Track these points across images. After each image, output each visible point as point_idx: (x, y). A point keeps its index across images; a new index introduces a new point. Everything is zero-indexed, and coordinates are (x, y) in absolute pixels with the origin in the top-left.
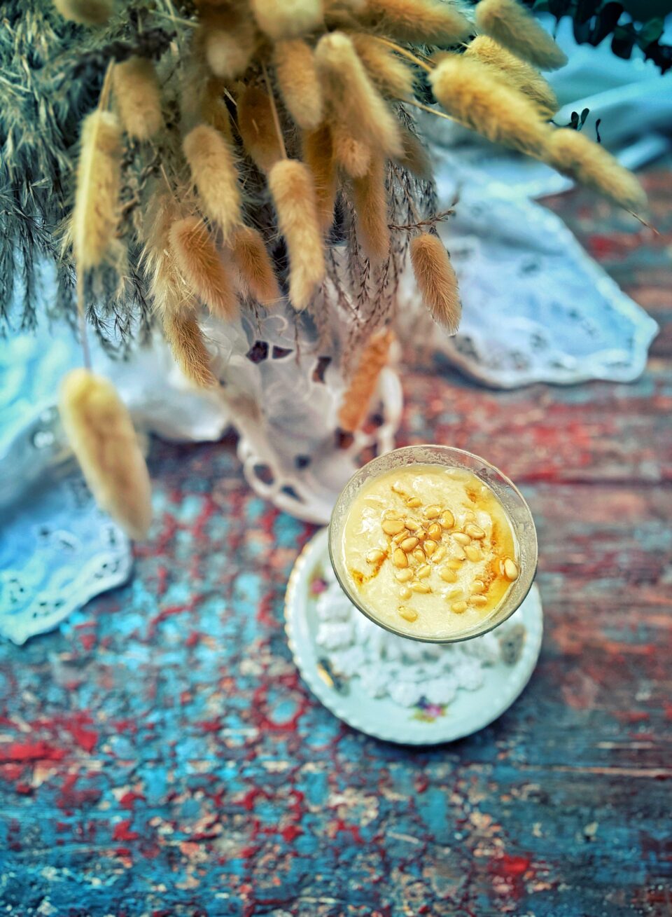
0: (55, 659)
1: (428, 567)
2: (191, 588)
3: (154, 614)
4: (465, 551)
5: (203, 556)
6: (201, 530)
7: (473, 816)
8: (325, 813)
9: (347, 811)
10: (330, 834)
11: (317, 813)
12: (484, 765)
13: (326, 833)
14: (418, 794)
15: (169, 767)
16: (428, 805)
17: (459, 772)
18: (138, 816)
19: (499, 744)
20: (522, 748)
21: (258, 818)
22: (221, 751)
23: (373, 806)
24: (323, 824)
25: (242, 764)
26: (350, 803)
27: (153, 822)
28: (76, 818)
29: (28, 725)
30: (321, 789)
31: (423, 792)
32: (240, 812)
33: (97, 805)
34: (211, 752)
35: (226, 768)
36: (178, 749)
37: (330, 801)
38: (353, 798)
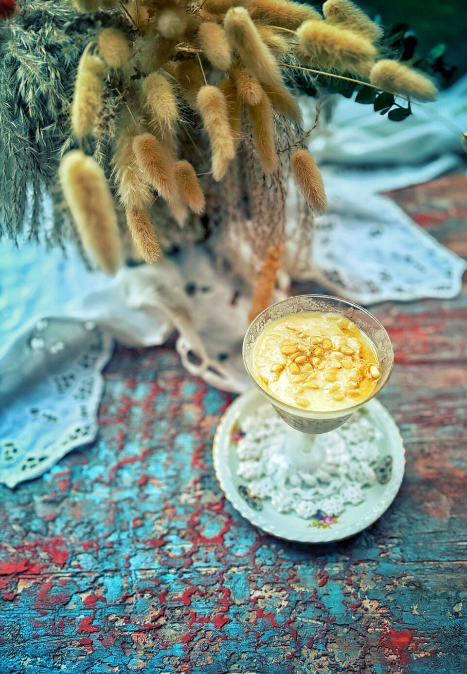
0: (37, 499)
1: (315, 373)
2: (141, 445)
3: (114, 464)
4: (341, 363)
5: (150, 423)
6: (149, 405)
7: (364, 601)
8: (248, 604)
9: (265, 602)
10: (252, 621)
11: (241, 604)
12: (370, 562)
13: (248, 620)
14: (320, 587)
15: (123, 574)
16: (328, 594)
17: (351, 569)
18: (98, 613)
19: (380, 546)
20: (398, 549)
21: (194, 611)
22: (165, 561)
23: (285, 598)
24: (246, 613)
25: (181, 570)
26: (267, 595)
27: (111, 618)
28: (49, 617)
29: (15, 548)
30: (244, 586)
31: (324, 585)
32: (180, 607)
33: (66, 606)
34: (157, 562)
35: (169, 573)
36: (131, 561)
37: (251, 595)
38: (269, 592)
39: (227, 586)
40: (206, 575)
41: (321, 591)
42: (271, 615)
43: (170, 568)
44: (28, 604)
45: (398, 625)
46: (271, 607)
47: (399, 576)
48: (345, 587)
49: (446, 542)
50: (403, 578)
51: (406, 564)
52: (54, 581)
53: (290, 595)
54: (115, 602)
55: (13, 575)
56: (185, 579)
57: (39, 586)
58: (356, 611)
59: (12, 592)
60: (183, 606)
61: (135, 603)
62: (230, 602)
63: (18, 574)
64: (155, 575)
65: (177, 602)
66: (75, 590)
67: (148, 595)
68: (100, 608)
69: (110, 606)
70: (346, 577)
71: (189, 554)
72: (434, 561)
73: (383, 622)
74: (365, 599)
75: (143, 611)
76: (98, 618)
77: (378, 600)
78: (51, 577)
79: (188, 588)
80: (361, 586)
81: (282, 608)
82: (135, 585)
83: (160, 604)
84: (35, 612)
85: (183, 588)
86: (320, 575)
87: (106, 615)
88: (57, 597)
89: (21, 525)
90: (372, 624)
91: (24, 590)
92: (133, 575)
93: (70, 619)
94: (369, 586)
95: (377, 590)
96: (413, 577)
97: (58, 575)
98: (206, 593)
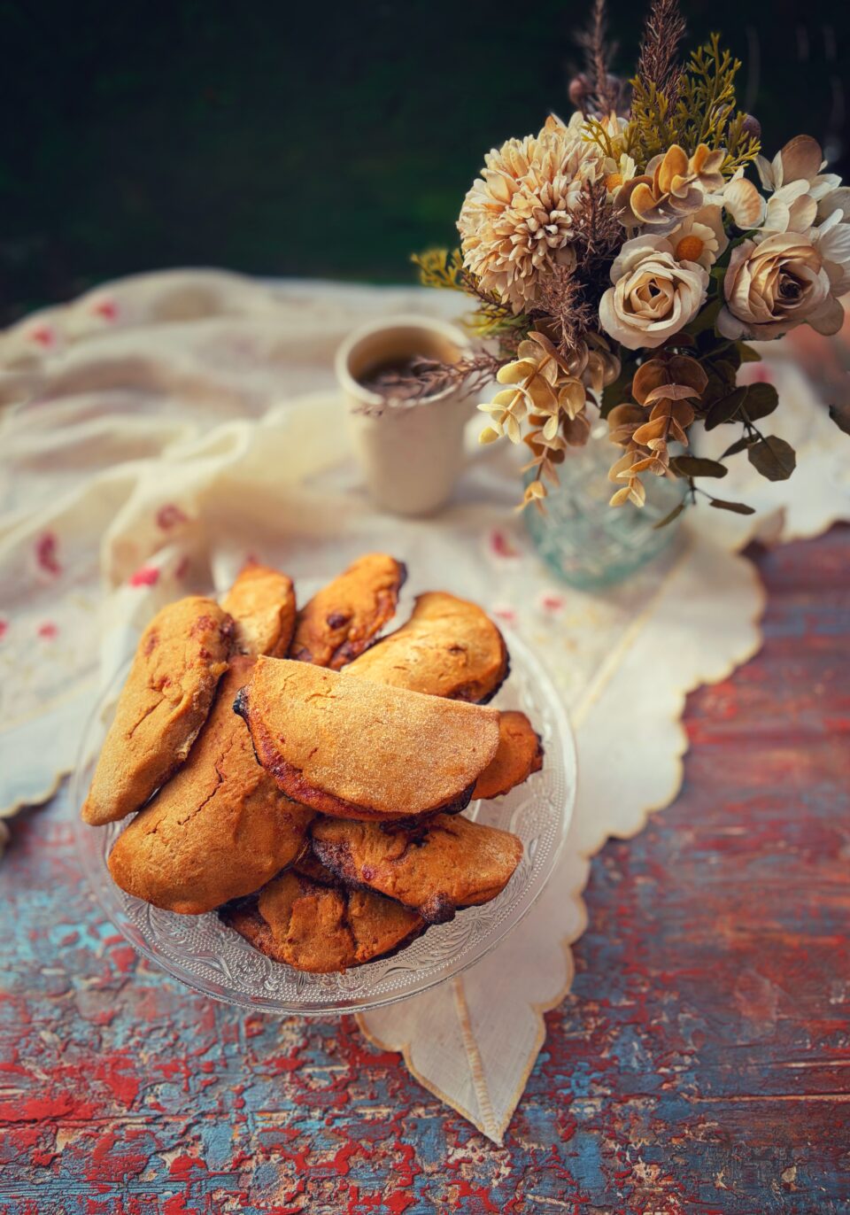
0: (80, 984)
7: (636, 1167)
8: (444, 1172)
9: (472, 1169)
10: (452, 1201)
11: (433, 1173)
12: (646, 1099)
13: (445, 1199)
14: (562, 1142)
15: (233, 1121)
16: (577, 1155)
17: (613, 1110)
18: (195, 1188)
19: (663, 1070)
20: (692, 1075)
21: (355, 1184)
22: (302, 1096)
23: (506, 1161)
24: (443, 1188)
25: (330, 1112)
26: (475, 1157)
27: (218, 1196)
28: (114, 1195)
29: (47, 1073)
30: (436, 1141)
31: (569, 1138)
32: (331, 1178)
33: (141, 1176)
34: (288, 1097)
35: (310, 1117)
36: (245, 1096)
37: (449, 1157)
38: (478, 1150)
39: (409, 1141)
40: (374, 1122)
41: (566, 1148)
42: (485, 1192)
43: (312, 1107)
44: (76, 1171)
45: (692, 1205)
46: (483, 1178)
47: (693, 1123)
48: (604, 1142)
49: (771, 1063)
50: (700, 1126)
51: (705, 1101)
52: (116, 1132)
53: (513, 1156)
54: (222, 1169)
55: (46, 1122)
56: (338, 1128)
57: (93, 1139)
58: (624, 1183)
59: (47, 1151)
60: (336, 1176)
61: (254, 1170)
62: (414, 1169)
63: (55, 1119)
64: (287, 1122)
65: (326, 1169)
66: (154, 1148)
67: (277, 1156)
68: (197, 1180)
69: (214, 1175)
70: (606, 1124)
71: (343, 1084)
72: (750, 1095)
73: (669, 1202)
74: (639, 1163)
75: (269, 1184)
76: (196, 1195)
77: (660, 1165)
78: (111, 1125)
79: (343, 1144)
80: (631, 1139)
81: (501, 1179)
82: (254, 1138)
83: (298, 1172)
84: (88, 1186)
85: (335, 1144)
86: (562, 1121)
87: (208, 1191)
88: (123, 1160)
89: (54, 1031)
90: (650, 1205)
91: (67, 1147)
92: (249, 1122)
93: (149, 1197)
94: (644, 1140)
95: (658, 1146)
96: (716, 1124)
97: (124, 1121)
98: (375, 1153)
